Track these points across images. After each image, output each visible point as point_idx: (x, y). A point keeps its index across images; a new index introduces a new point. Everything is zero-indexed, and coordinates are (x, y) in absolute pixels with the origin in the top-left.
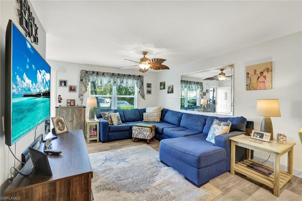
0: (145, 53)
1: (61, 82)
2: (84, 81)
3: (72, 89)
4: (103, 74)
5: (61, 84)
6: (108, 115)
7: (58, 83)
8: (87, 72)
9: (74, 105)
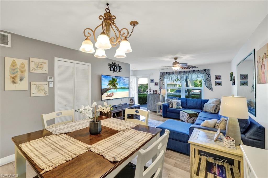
0: (176, 59)
1: (151, 80)
2: (162, 78)
3: (156, 84)
4: (173, 73)
5: (151, 82)
6: (170, 101)
7: (150, 81)
8: (163, 73)
9: (157, 93)
